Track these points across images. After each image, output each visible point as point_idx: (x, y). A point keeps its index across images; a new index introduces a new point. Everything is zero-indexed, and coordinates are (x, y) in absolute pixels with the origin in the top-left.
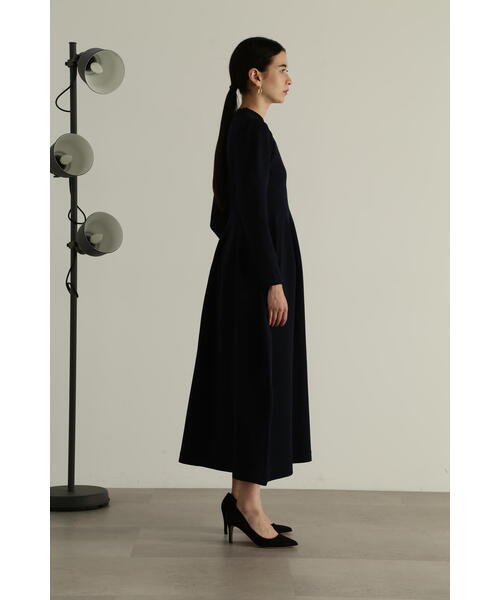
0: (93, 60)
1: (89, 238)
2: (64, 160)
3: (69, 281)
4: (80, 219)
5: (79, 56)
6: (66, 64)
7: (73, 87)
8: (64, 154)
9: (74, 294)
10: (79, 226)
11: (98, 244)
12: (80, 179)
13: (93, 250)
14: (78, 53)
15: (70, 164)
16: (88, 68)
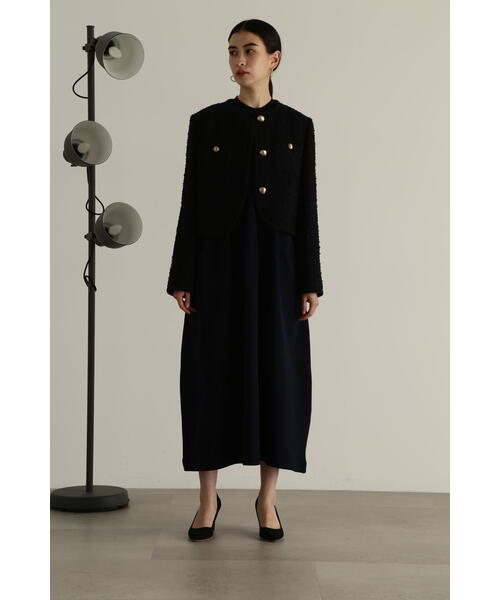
0: (111, 44)
1: (107, 230)
2: (82, 149)
3: (87, 274)
4: (98, 209)
5: (96, 40)
6: (84, 48)
7: (90, 73)
8: (81, 142)
9: (92, 288)
10: (97, 217)
11: (117, 236)
12: (98, 168)
13: (112, 242)
14: (96, 37)
15: (87, 153)
16: (107, 53)
